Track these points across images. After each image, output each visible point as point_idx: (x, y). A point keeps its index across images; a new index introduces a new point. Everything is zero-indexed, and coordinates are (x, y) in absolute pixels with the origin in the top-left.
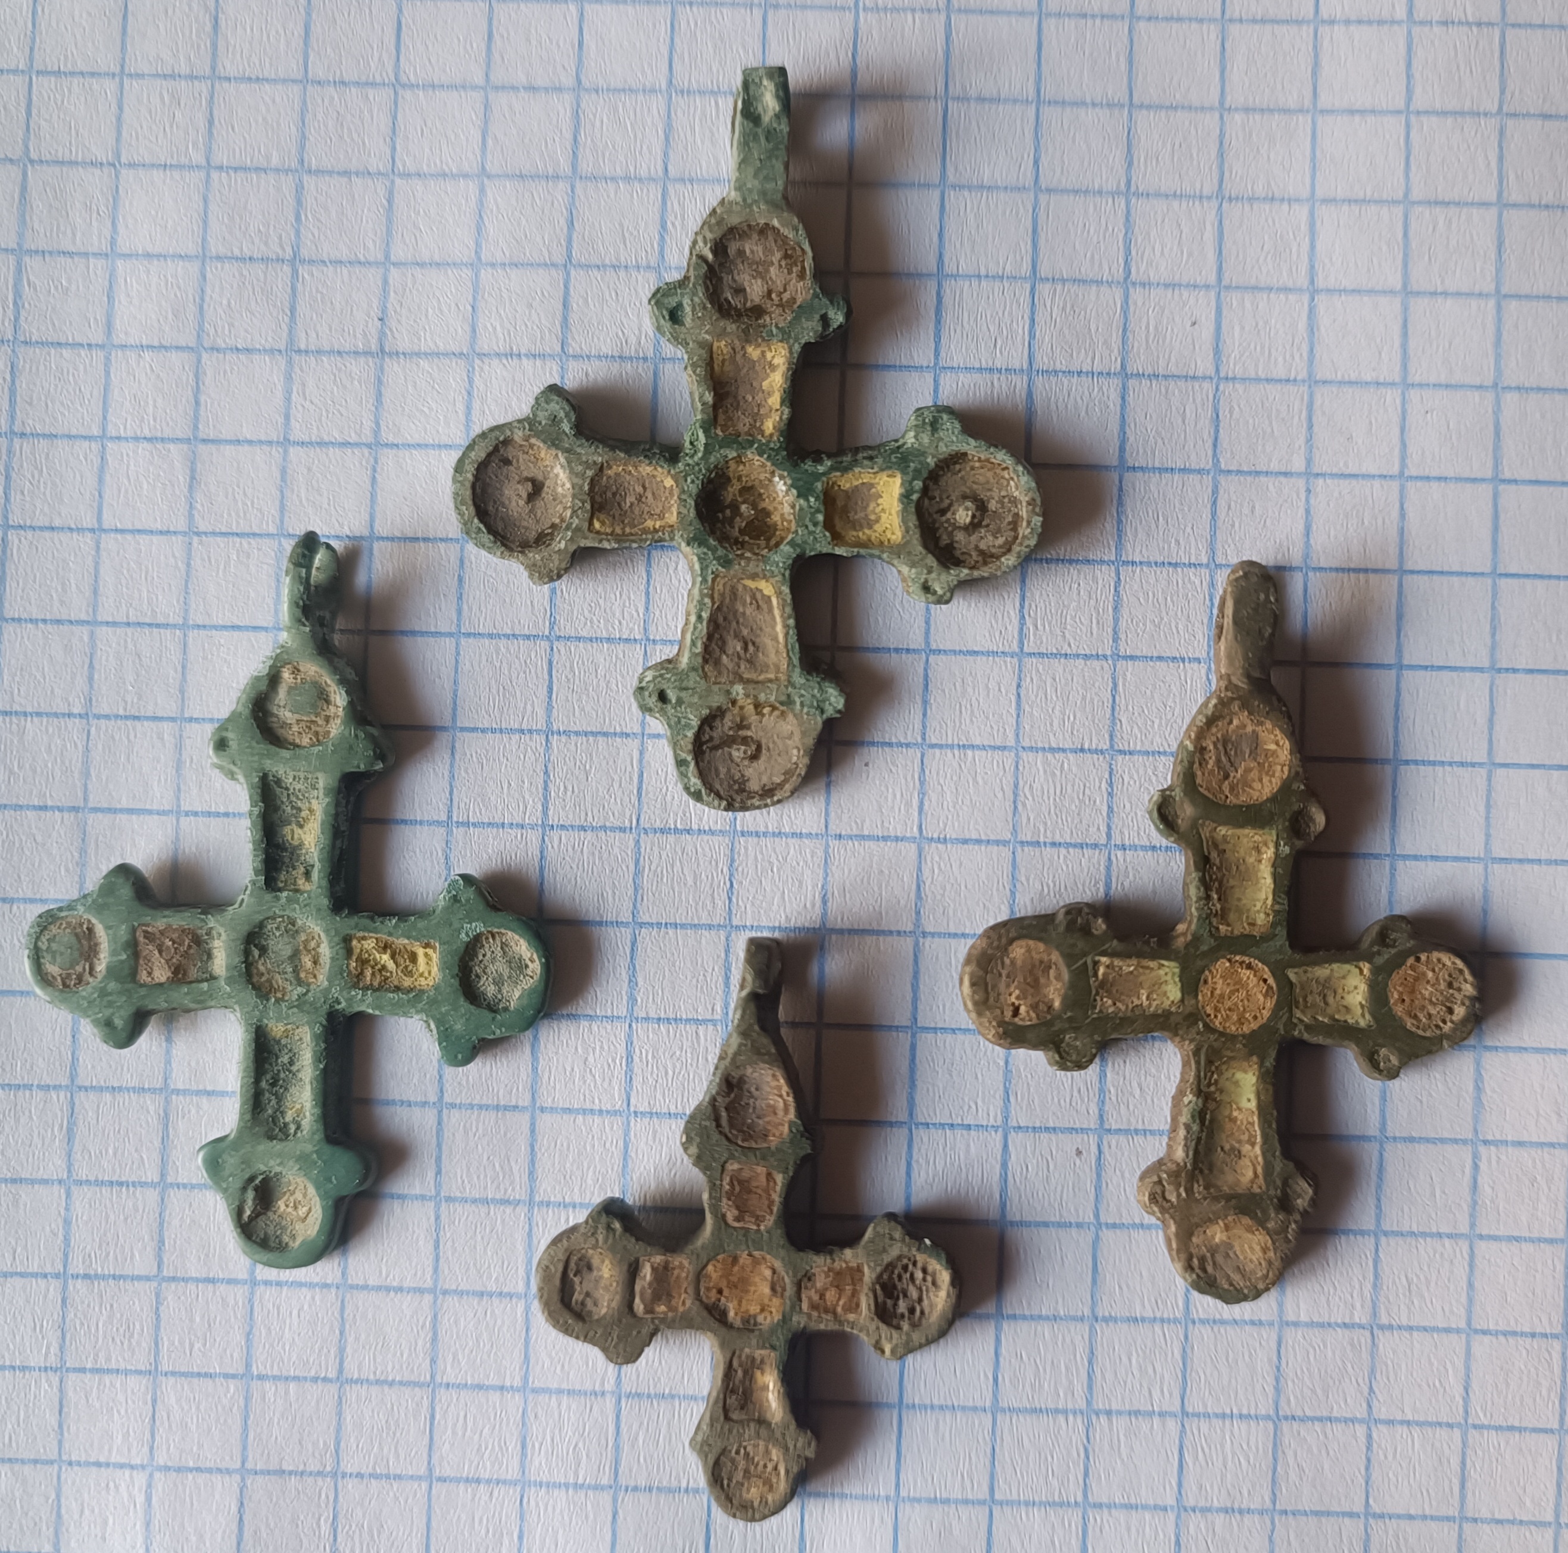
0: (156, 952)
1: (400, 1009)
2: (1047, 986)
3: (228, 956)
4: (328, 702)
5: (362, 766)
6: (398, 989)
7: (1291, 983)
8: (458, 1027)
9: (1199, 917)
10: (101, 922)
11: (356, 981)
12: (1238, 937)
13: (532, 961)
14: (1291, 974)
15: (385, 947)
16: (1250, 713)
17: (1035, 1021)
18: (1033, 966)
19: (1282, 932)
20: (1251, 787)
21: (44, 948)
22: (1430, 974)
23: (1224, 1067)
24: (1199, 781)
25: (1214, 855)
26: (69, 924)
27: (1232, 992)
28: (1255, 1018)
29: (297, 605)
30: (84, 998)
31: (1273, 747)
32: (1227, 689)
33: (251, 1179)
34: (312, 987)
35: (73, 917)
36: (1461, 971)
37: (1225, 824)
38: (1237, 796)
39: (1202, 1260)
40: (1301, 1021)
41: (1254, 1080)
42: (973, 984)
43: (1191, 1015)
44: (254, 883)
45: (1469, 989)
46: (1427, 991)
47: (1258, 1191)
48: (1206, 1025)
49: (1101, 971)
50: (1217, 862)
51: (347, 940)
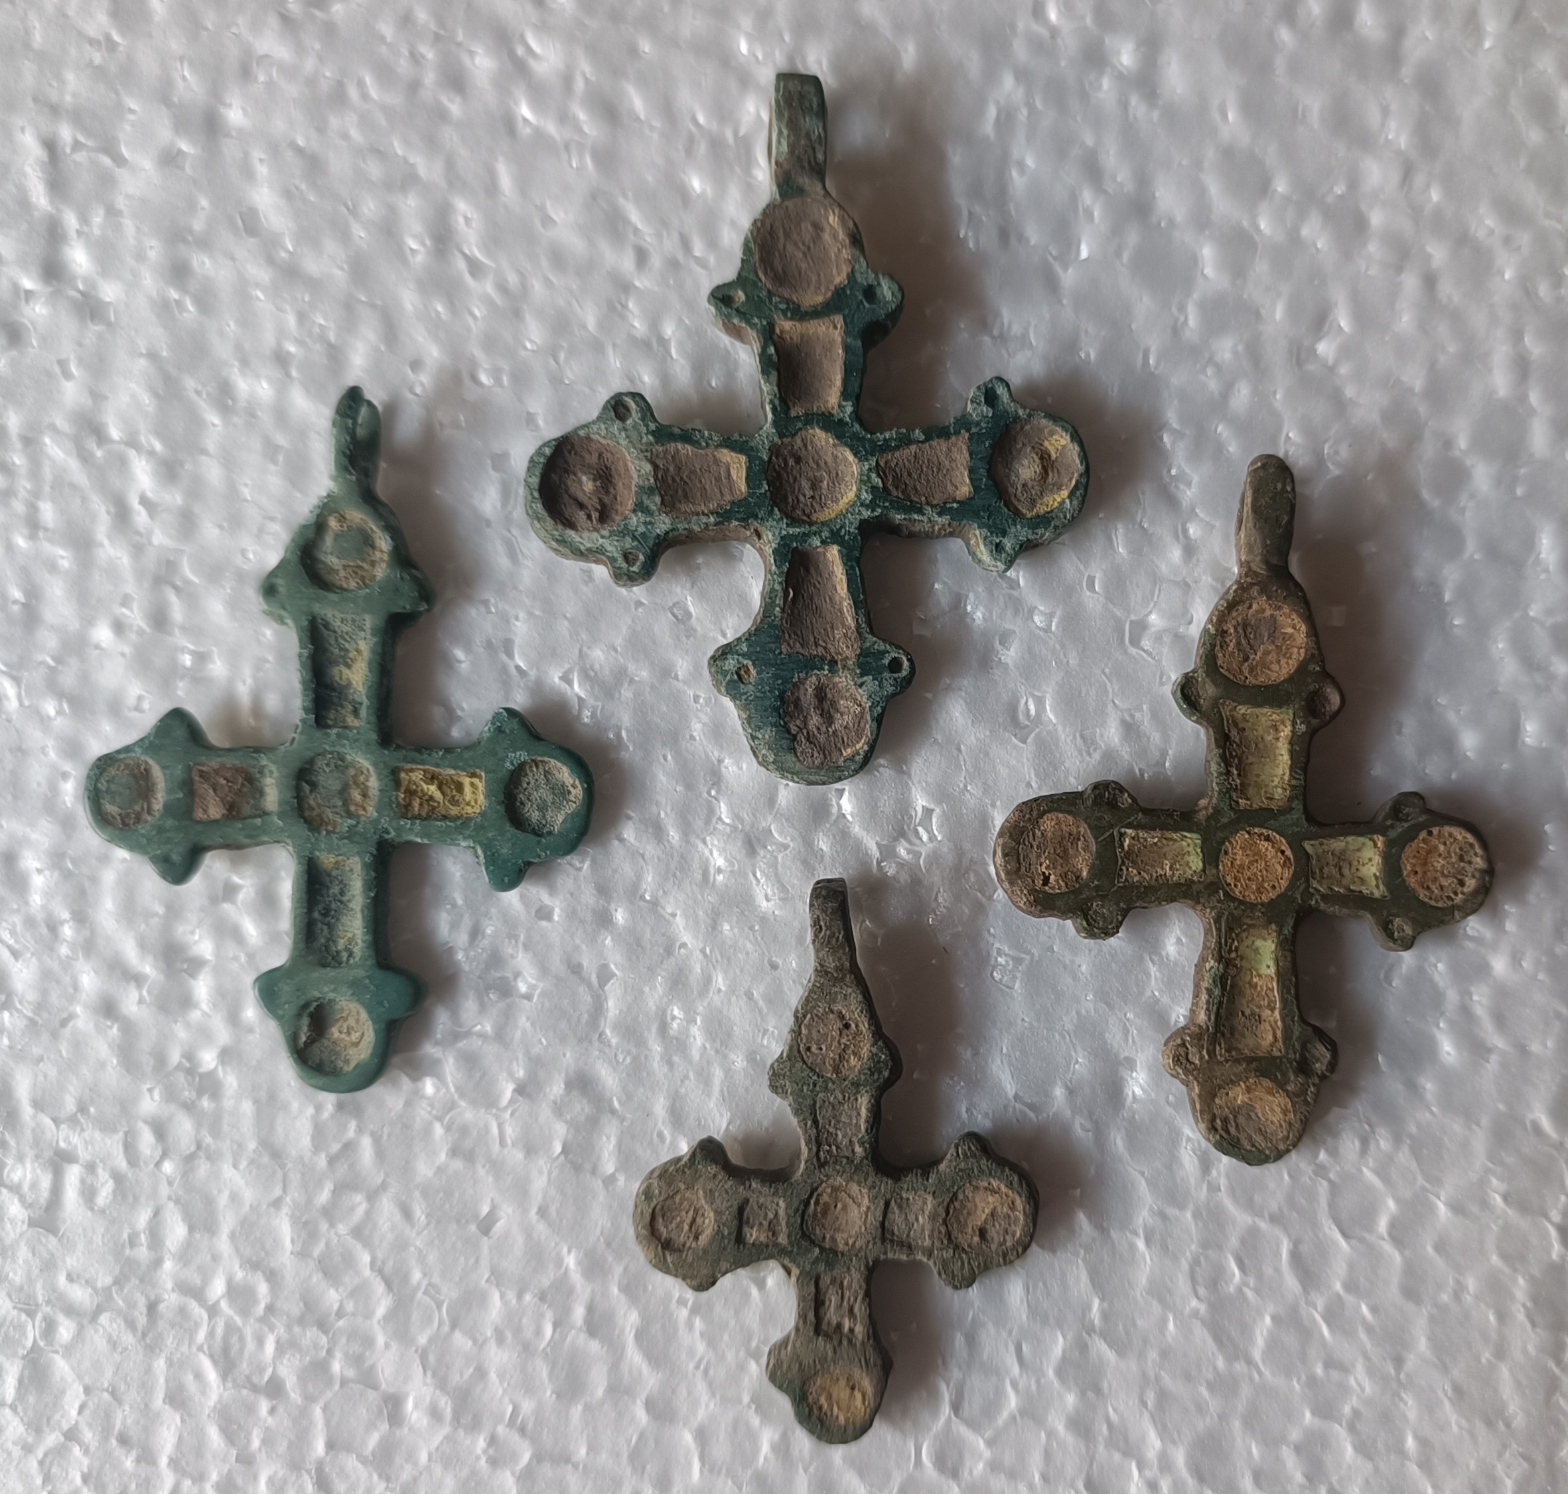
0: (211, 791)
1: (448, 837)
2: (1076, 857)
3: (280, 792)
4: (373, 547)
5: (408, 607)
6: (445, 817)
7: (1307, 854)
8: (504, 851)
9: (1220, 791)
10: (158, 763)
11: (405, 811)
12: (1256, 810)
13: (574, 786)
14: (1308, 846)
15: (432, 778)
16: (1269, 598)
17: (1064, 889)
18: (1063, 838)
19: (1298, 805)
20: (1269, 669)
21: (104, 789)
22: (1442, 848)
23: (1244, 935)
24: (1219, 662)
25: (1234, 733)
26: (127, 766)
27: (1251, 863)
28: (1274, 887)
29: (344, 453)
30: (143, 836)
31: (1290, 630)
32: (1246, 575)
33: (306, 1005)
34: (363, 819)
35: (131, 758)
36: (1471, 845)
37: (1244, 703)
38: (1256, 677)
39: (1225, 1121)
40: (1317, 891)
41: (1273, 947)
42: (1005, 855)
43: (1212, 884)
44: (303, 721)
45: (1479, 862)
46: (1439, 863)
47: (1276, 1053)
48: (1226, 894)
49: (1126, 844)
50: (1237, 740)
51: (395, 773)
